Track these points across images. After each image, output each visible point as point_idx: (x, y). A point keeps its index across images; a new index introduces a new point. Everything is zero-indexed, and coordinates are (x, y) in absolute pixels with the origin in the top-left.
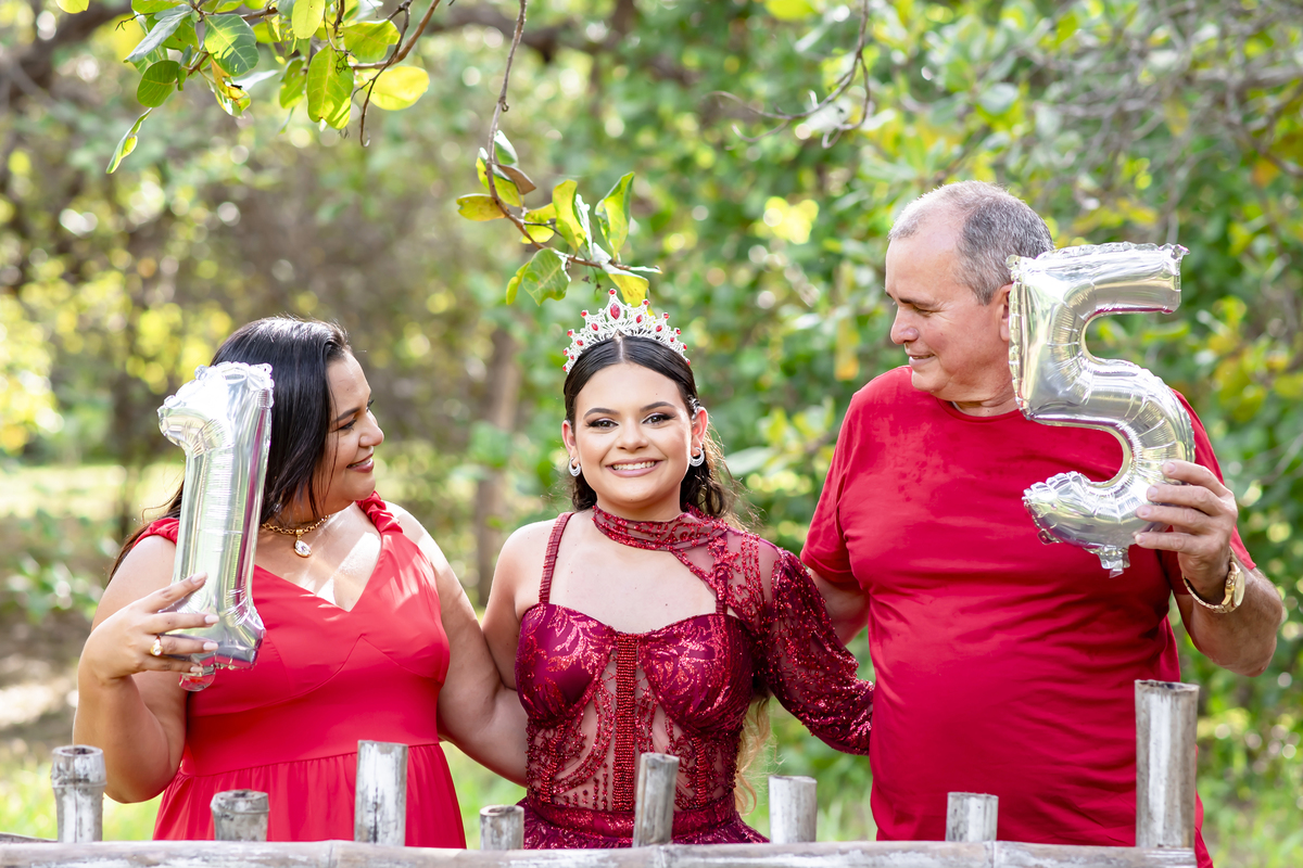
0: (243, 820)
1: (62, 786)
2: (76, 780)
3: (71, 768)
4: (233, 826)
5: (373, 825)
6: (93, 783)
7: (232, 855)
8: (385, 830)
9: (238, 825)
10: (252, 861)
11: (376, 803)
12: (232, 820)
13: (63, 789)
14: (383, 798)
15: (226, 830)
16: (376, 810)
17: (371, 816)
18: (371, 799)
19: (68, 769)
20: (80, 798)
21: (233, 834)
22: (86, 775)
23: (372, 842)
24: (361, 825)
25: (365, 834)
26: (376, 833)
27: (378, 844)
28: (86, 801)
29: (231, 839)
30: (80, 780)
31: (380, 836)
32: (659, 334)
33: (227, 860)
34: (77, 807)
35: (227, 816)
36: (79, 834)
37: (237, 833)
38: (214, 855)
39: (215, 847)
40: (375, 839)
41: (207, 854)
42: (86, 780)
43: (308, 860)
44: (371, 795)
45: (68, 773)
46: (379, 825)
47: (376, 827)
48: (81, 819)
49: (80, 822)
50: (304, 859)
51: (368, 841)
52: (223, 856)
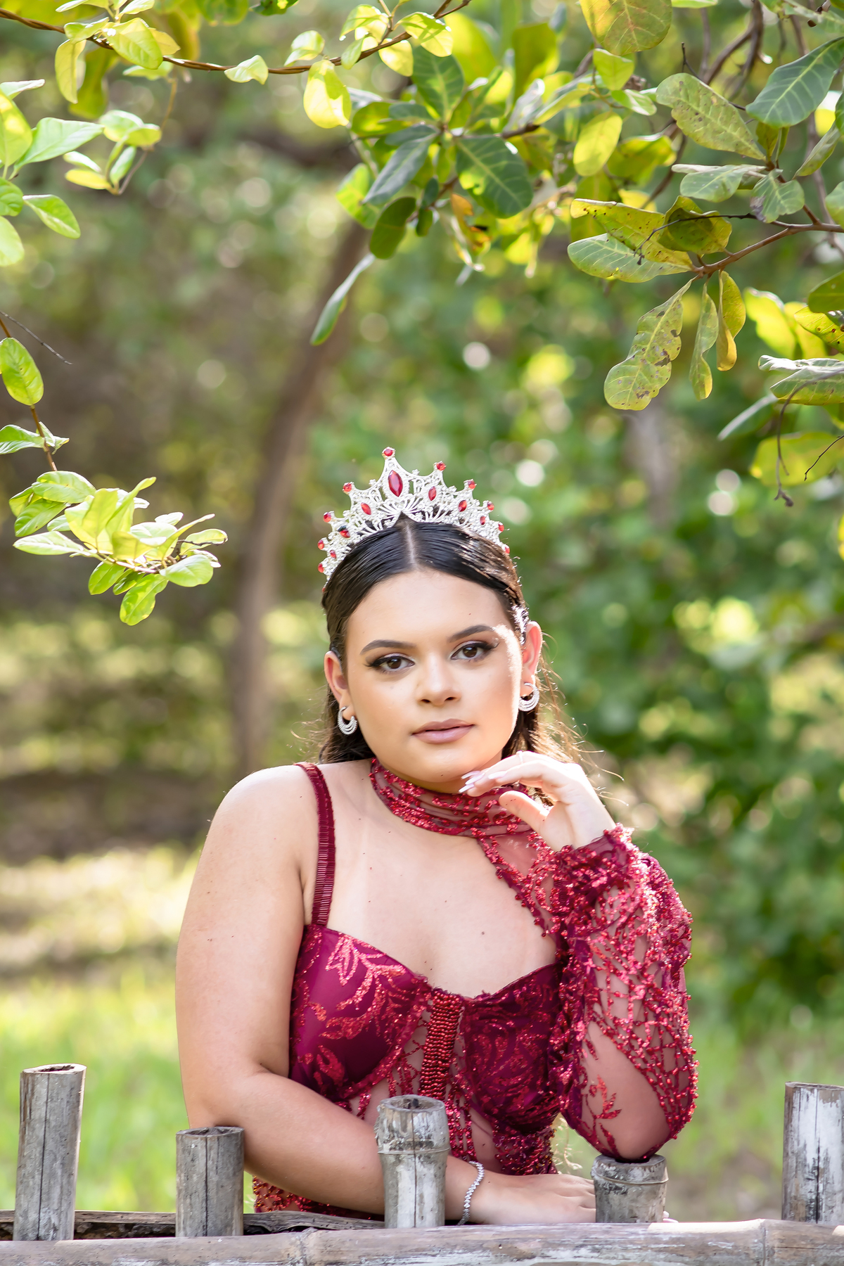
0: (639, 1194)
1: (397, 1152)
2: (416, 1145)
3: (409, 1128)
4: (626, 1201)
5: (814, 1197)
6: (437, 1148)
7: (631, 1242)
8: (830, 1204)
9: (633, 1201)
10: (660, 1251)
11: (818, 1168)
12: (625, 1193)
13: (398, 1156)
14: (827, 1160)
15: (615, 1208)
16: (817, 1177)
17: (811, 1186)
18: (810, 1162)
19: (404, 1129)
20: (420, 1168)
21: (626, 1212)
22: (429, 1137)
23: (813, 1221)
24: (795, 1198)
25: (802, 1210)
26: (817, 1208)
27: (821, 1223)
28: (428, 1171)
29: (622, 1220)
30: (421, 1144)
31: (823, 1212)
32: (462, 515)
33: (626, 1249)
34: (417, 1180)
35: (617, 1188)
36: (418, 1216)
37: (631, 1211)
38: (607, 1242)
39: (606, 1232)
40: (817, 1217)
41: (598, 1241)
42: (430, 1144)
43: (735, 1247)
44: (811, 1156)
45: (405, 1135)
46: (823, 1197)
47: (817, 1200)
48: (422, 1196)
49: (420, 1200)
50: (729, 1246)
51: (807, 1219)
52: (620, 1243)
